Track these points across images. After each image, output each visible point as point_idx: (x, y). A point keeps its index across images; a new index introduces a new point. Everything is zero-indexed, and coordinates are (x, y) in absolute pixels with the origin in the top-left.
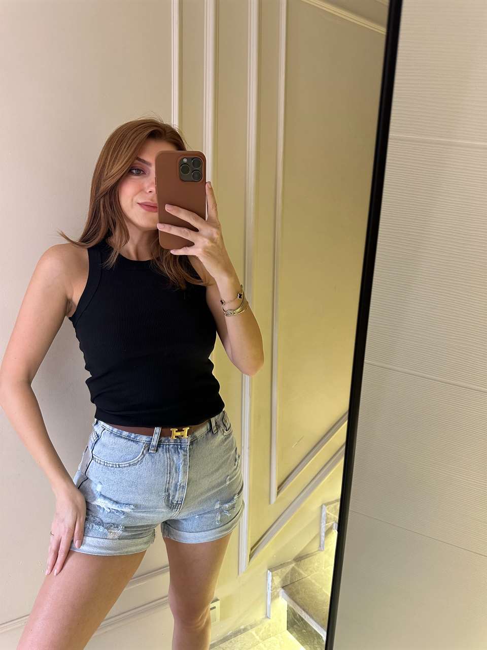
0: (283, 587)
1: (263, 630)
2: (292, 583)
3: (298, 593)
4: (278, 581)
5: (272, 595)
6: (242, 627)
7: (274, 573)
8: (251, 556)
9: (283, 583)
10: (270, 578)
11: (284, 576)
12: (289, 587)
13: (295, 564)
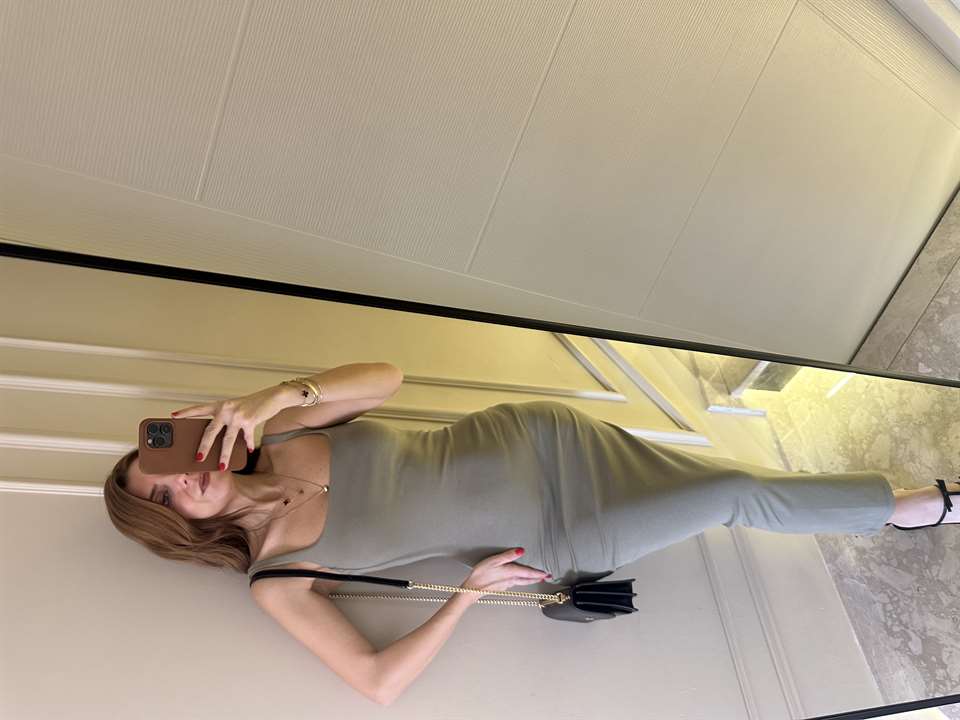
0: (729, 393)
1: (779, 421)
2: (724, 380)
3: (735, 375)
4: (721, 399)
5: (737, 407)
6: (775, 446)
7: (710, 402)
8: (689, 429)
9: (724, 392)
10: (718, 408)
11: (716, 392)
12: (728, 385)
13: (701, 378)
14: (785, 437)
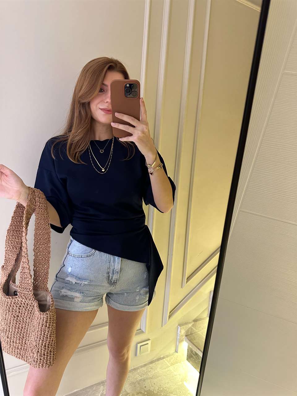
0: (186, 336)
1: (173, 359)
2: (191, 334)
3: (195, 339)
4: (183, 332)
5: (180, 339)
6: (162, 356)
7: (182, 327)
8: (170, 317)
9: (187, 334)
10: (179, 330)
11: (187, 329)
12: (190, 336)
13: (193, 323)
14: (166, 361)
